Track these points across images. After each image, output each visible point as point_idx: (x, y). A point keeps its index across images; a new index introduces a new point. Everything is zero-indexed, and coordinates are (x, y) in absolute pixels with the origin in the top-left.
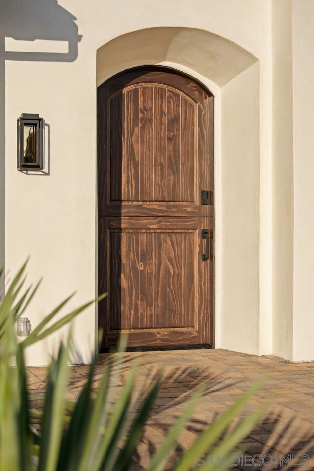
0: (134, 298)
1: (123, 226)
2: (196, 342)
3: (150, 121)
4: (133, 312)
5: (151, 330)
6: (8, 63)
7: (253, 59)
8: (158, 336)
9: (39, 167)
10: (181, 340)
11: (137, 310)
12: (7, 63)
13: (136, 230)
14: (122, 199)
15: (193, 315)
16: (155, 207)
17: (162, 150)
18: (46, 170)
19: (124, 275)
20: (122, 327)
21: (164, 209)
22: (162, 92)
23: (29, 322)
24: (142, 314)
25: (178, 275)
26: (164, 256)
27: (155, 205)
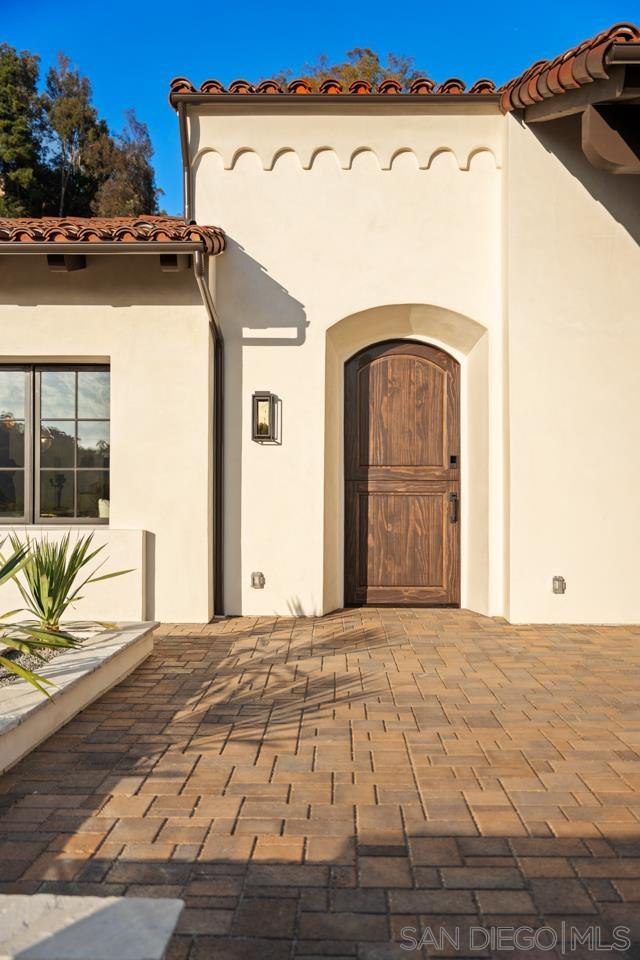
0: (382, 557)
1: (370, 489)
2: (445, 602)
3: (399, 390)
4: (381, 570)
5: (399, 588)
6: (246, 349)
7: (484, 329)
8: (406, 594)
9: (272, 438)
10: (427, 599)
11: (385, 569)
12: (244, 348)
13: (385, 494)
14: (371, 463)
15: (442, 575)
16: (403, 471)
17: (411, 416)
18: (279, 441)
19: (373, 534)
20: (369, 584)
21: (412, 473)
22: (411, 364)
23: (262, 576)
24: (390, 573)
25: (427, 537)
26: (411, 517)
27: (403, 470)
